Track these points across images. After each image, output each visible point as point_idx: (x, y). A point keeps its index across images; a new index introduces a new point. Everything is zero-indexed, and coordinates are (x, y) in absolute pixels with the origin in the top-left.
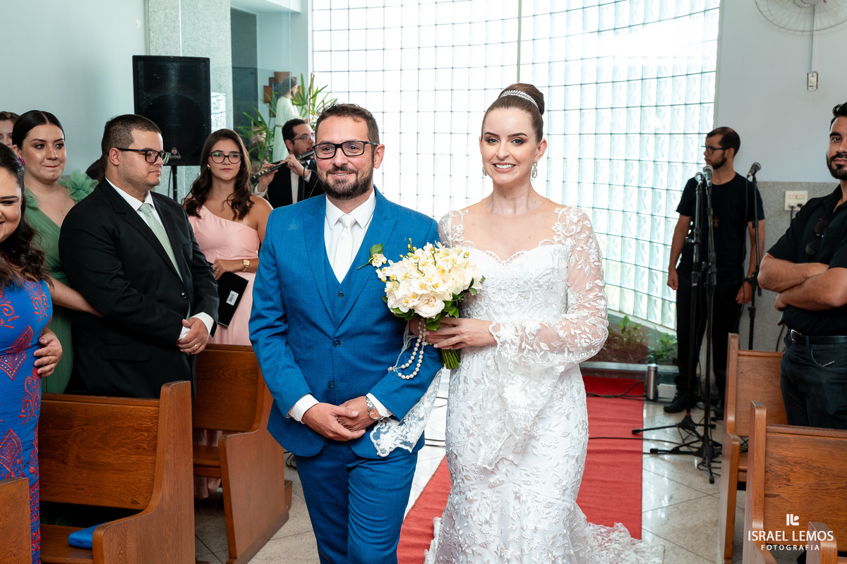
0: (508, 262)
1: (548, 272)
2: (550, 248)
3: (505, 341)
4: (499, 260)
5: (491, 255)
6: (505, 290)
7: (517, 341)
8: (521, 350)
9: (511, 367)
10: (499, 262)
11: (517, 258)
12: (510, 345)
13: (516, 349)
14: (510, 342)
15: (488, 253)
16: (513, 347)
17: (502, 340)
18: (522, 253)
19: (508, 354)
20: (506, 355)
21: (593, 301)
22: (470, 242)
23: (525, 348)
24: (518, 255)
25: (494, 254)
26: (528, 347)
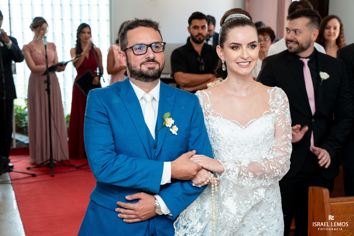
0: (246, 127)
1: (271, 132)
2: (270, 116)
3: (230, 169)
4: (241, 126)
5: (235, 122)
6: (246, 145)
7: (237, 171)
8: (240, 175)
9: (231, 186)
10: (241, 127)
11: (252, 124)
12: (232, 172)
13: (236, 175)
14: (232, 170)
15: (232, 121)
16: (234, 173)
17: (227, 169)
18: (254, 121)
19: (230, 177)
20: (229, 178)
21: (286, 147)
22: (219, 114)
23: (242, 175)
24: (252, 122)
25: (236, 122)
26: (244, 174)
